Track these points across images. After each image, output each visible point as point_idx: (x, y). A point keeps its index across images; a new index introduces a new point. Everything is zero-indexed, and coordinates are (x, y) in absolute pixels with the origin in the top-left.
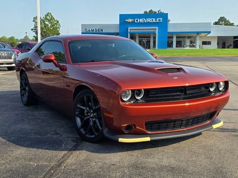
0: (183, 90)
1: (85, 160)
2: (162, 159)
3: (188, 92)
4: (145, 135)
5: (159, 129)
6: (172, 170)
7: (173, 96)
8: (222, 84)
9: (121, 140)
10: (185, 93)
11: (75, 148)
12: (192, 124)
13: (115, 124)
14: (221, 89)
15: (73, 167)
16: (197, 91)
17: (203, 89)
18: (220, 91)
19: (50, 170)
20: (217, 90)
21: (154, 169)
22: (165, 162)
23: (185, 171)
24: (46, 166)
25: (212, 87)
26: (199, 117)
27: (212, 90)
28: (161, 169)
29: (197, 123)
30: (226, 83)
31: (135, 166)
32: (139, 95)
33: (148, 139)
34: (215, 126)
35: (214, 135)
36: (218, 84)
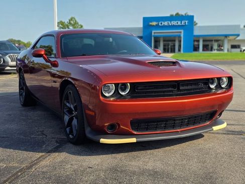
0: (176, 85)
1: (62, 162)
2: (148, 162)
3: (181, 88)
4: (130, 135)
5: (147, 129)
6: (154, 174)
7: (164, 92)
8: (225, 79)
9: (103, 141)
10: (179, 89)
11: (56, 150)
12: (188, 125)
13: (97, 123)
14: (223, 86)
15: (45, 170)
16: (193, 87)
17: (202, 85)
18: (222, 88)
19: (18, 172)
20: (219, 86)
21: (134, 173)
22: (150, 166)
23: (169, 176)
24: (15, 168)
25: (212, 83)
26: (195, 117)
27: (212, 86)
28: (143, 172)
29: (194, 124)
30: (230, 79)
31: (114, 169)
32: (124, 90)
33: (134, 140)
34: (215, 128)
35: (215, 137)
36: (219, 79)
